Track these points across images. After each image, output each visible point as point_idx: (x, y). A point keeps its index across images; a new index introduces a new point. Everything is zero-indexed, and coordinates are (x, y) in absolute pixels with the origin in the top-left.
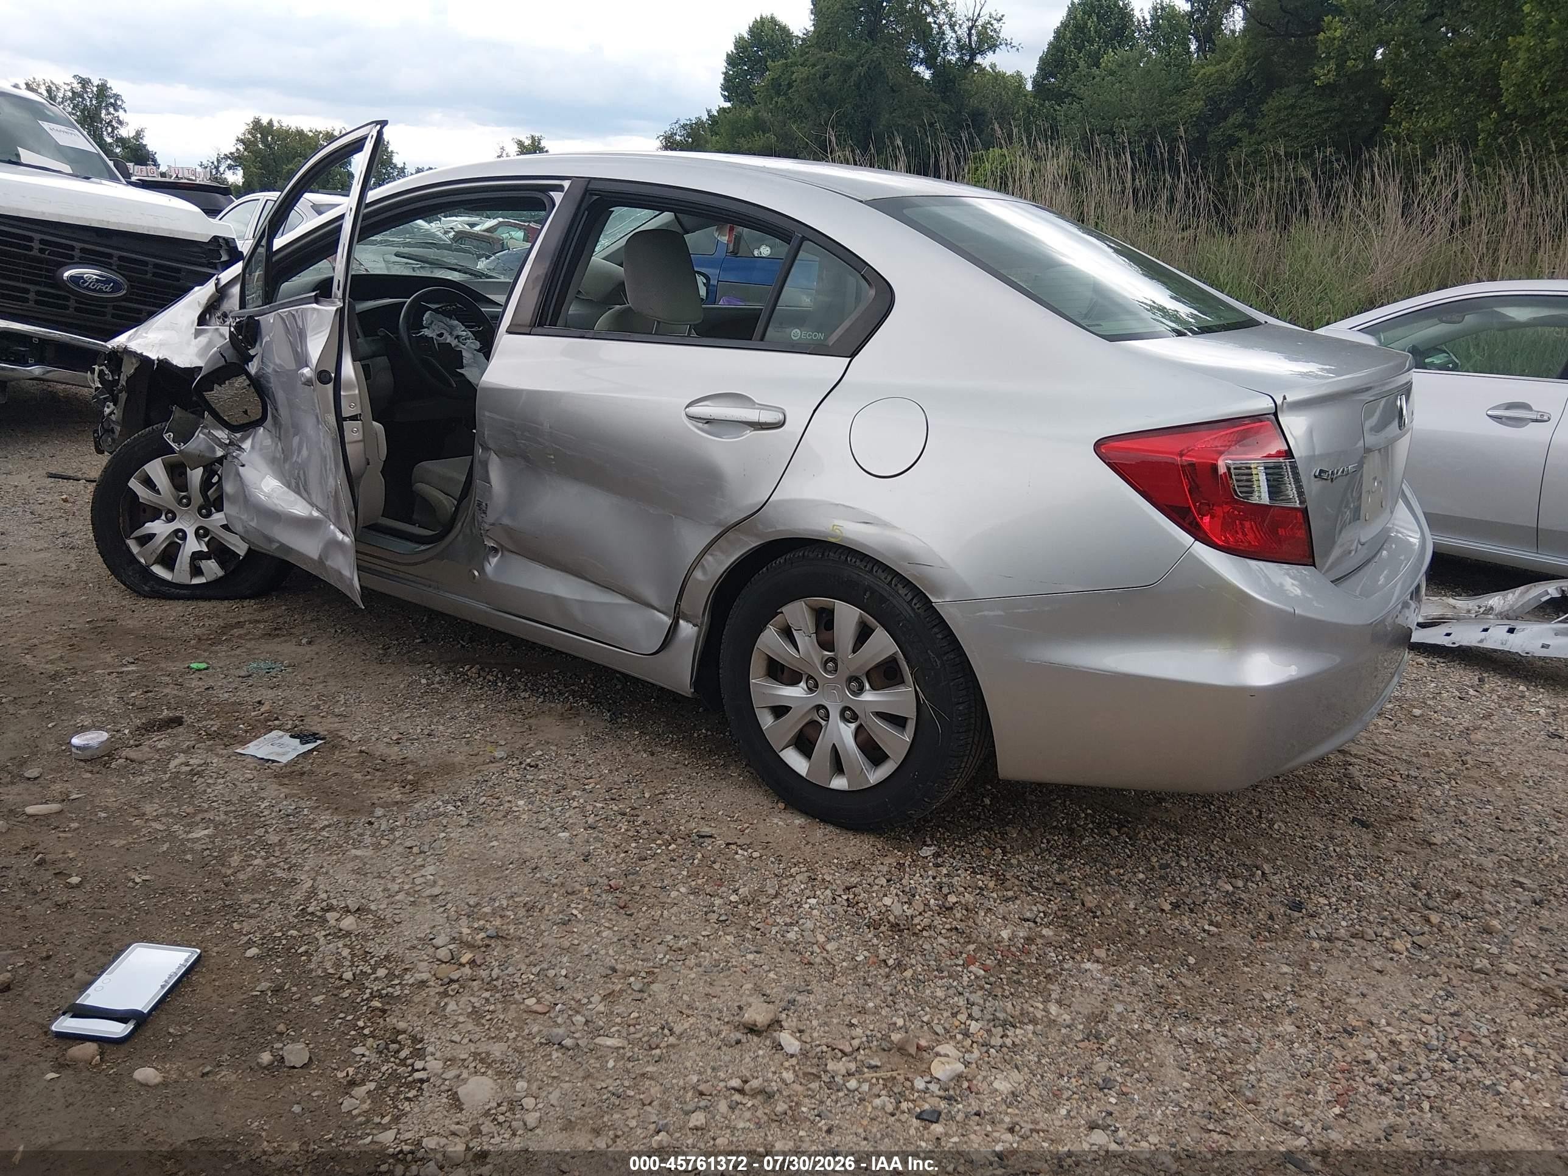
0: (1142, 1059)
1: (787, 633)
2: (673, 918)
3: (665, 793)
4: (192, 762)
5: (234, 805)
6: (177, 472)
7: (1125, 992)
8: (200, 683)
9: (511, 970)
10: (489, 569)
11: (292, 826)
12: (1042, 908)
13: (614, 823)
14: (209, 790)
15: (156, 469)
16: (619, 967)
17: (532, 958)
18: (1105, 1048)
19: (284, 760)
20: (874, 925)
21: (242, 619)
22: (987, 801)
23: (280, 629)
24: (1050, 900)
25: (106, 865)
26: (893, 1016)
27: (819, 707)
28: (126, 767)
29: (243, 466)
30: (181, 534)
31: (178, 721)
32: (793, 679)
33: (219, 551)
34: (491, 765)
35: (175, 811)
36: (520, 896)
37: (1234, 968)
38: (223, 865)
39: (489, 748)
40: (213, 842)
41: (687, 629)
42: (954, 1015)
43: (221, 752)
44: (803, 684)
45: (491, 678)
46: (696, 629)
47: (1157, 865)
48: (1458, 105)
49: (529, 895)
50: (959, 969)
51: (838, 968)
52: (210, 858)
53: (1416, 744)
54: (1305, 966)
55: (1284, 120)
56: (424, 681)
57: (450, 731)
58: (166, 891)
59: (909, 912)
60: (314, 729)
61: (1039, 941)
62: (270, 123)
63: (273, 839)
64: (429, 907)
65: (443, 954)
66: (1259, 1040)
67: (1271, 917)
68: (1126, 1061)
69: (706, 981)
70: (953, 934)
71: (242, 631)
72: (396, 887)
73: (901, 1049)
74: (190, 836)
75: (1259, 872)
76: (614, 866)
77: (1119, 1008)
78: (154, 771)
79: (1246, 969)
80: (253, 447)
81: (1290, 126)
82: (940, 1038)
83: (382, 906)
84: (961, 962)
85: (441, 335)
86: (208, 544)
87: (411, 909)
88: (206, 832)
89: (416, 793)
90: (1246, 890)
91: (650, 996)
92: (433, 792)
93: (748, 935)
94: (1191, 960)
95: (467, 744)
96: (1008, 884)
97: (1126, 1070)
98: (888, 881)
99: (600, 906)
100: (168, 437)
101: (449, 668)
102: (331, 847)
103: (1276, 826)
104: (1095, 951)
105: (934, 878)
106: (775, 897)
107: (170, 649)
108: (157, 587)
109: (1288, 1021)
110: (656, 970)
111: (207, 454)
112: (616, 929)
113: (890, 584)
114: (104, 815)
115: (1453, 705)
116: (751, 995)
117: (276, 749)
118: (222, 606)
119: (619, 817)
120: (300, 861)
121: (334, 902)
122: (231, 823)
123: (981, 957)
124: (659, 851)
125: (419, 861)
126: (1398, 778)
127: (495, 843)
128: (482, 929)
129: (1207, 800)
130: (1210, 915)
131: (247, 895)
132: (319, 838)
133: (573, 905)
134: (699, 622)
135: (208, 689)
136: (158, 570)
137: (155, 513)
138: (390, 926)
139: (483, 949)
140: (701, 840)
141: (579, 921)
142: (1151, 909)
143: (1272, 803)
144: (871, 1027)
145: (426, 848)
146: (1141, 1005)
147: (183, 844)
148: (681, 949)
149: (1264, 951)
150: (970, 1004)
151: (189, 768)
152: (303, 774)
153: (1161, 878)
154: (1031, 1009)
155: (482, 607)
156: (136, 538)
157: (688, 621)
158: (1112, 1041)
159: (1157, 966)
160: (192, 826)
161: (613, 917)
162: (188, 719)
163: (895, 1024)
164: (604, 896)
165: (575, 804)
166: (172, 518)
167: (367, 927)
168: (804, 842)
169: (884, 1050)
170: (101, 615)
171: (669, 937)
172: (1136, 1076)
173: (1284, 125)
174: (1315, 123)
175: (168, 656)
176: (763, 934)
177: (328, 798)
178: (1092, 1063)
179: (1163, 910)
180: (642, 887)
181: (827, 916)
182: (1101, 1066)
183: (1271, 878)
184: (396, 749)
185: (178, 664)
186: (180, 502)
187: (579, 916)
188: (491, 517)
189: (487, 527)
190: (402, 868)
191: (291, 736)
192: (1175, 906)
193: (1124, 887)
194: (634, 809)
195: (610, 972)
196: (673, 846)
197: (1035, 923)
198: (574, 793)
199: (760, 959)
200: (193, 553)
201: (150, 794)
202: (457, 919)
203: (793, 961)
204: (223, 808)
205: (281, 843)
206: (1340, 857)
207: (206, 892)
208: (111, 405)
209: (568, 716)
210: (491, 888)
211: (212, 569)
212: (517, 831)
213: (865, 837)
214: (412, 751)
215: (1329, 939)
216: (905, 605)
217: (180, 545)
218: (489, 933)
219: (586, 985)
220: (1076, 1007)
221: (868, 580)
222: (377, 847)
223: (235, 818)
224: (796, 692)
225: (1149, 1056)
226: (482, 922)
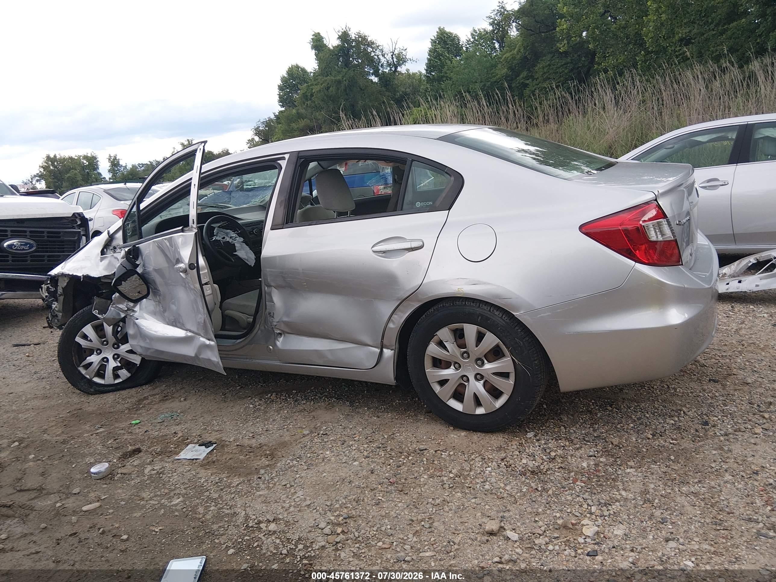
0: (673, 506)
1: (441, 344)
2: (428, 491)
3: (393, 434)
4: (155, 468)
5: (187, 484)
6: (99, 330)
7: (651, 478)
8: (140, 430)
9: (363, 531)
10: (279, 344)
11: (221, 487)
12: (595, 450)
13: (377, 453)
14: (171, 480)
15: (88, 330)
16: (414, 519)
17: (370, 524)
18: (655, 505)
19: (202, 457)
20: (523, 474)
21: (145, 396)
22: (545, 406)
23: (167, 396)
24: (596, 445)
25: (136, 526)
26: (553, 513)
27: (462, 377)
28: (123, 478)
29: (137, 319)
30: (106, 360)
31: (138, 451)
32: (447, 365)
33: (126, 364)
34: (304, 438)
35: (159, 493)
36: (350, 496)
37: (692, 457)
38: (196, 514)
39: (299, 431)
40: (185, 504)
41: (388, 353)
42: (581, 506)
43: (168, 460)
44: (452, 367)
45: (284, 398)
46: (393, 351)
47: (636, 419)
48: (626, 51)
49: (354, 495)
50: (572, 485)
51: (517, 497)
52: (187, 512)
53: (718, 341)
54: (721, 449)
55: (546, 72)
56: (251, 406)
57: (276, 426)
58: (173, 532)
59: (537, 464)
60: (209, 440)
61: (601, 464)
62: (55, 156)
63: (215, 496)
64: (308, 511)
65: (327, 531)
66: (719, 486)
67: (697, 431)
68: (667, 508)
69: (458, 516)
70: (561, 469)
71: (148, 401)
72: (288, 505)
73: (565, 527)
74: (172, 503)
75: (682, 412)
76: (387, 473)
77: (652, 486)
78: (138, 476)
79: (698, 456)
80: (140, 309)
81: (549, 75)
82: (580, 518)
83: (285, 516)
84: (572, 482)
85: (224, 238)
86: (120, 362)
87: (300, 514)
88: (179, 500)
89: (274, 459)
90: (680, 421)
91: (435, 529)
92: (283, 457)
93: (467, 491)
94: (672, 458)
95: (288, 431)
96: (575, 442)
97: (669, 512)
98: (519, 452)
99: (390, 492)
100: (95, 312)
101: (261, 397)
102: (246, 494)
103: (678, 390)
104: (629, 463)
105: (540, 446)
106: (471, 471)
107: (116, 417)
108: (97, 388)
109: (727, 474)
110: (432, 516)
111: (117, 317)
112: (403, 501)
113: (490, 311)
114: (124, 503)
115: (726, 321)
116: (482, 518)
117: (194, 453)
118: (133, 391)
119: (378, 450)
120: (233, 503)
121: (261, 519)
122: (190, 493)
123: (579, 478)
124: (405, 461)
125: (293, 491)
126: (718, 358)
127: (325, 474)
128: (339, 516)
129: (641, 385)
130: (670, 436)
131: (215, 525)
132: (238, 490)
133: (377, 495)
134: (394, 347)
135: (146, 432)
136: (97, 380)
137: (91, 352)
138: (293, 524)
139: (345, 525)
140: (422, 452)
141: (383, 502)
142: (643, 439)
143: (670, 380)
144: (546, 520)
145: (293, 484)
146: (661, 482)
147: (170, 508)
148: (439, 504)
149: (701, 446)
150: (585, 500)
151: (155, 472)
152: (214, 462)
153: (640, 424)
154: (614, 496)
155: (277, 363)
156: (83, 366)
157: (388, 348)
158: (657, 501)
159: (658, 464)
160: (170, 498)
161: (399, 496)
162: (144, 448)
163: (556, 516)
164: (389, 487)
165: (354, 448)
166: (99, 352)
167: (283, 526)
168: (471, 443)
169: (557, 529)
170: (73, 408)
171: (430, 500)
172: (675, 514)
173: (547, 74)
174: (561, 71)
175: (117, 420)
176: (474, 489)
177: (233, 470)
178: (653, 513)
179: (649, 438)
180: (406, 479)
181: (499, 475)
182: (658, 513)
183: (688, 413)
184: (254, 440)
185: (124, 423)
186: (103, 344)
187: (383, 499)
188: (276, 319)
189: (275, 324)
190: (285, 495)
191: (199, 445)
192: (653, 435)
193: (627, 432)
194: (383, 444)
195: (411, 522)
196: (410, 458)
197: (595, 456)
198: (351, 443)
199: (478, 501)
200: (114, 368)
201: (142, 488)
202: (325, 514)
203: (493, 498)
204: (182, 487)
205: (220, 497)
206: (712, 398)
207: (194, 528)
208: (56, 303)
209: (330, 407)
210: (334, 496)
211: (124, 374)
212: (332, 466)
213: (497, 434)
214: (262, 440)
215: (726, 435)
216: (499, 319)
217: (106, 365)
218: (344, 516)
219: (402, 530)
220: (632, 490)
221: (479, 311)
222: (268, 488)
223: (191, 490)
224: (450, 371)
225: (676, 504)
226: (338, 512)
